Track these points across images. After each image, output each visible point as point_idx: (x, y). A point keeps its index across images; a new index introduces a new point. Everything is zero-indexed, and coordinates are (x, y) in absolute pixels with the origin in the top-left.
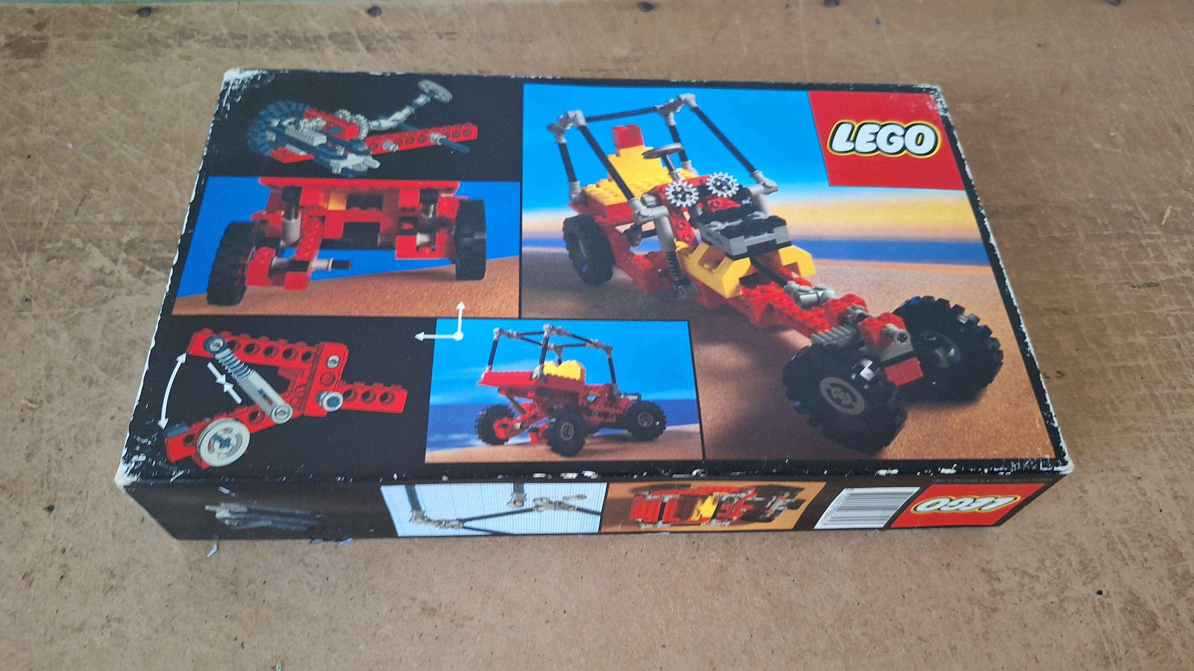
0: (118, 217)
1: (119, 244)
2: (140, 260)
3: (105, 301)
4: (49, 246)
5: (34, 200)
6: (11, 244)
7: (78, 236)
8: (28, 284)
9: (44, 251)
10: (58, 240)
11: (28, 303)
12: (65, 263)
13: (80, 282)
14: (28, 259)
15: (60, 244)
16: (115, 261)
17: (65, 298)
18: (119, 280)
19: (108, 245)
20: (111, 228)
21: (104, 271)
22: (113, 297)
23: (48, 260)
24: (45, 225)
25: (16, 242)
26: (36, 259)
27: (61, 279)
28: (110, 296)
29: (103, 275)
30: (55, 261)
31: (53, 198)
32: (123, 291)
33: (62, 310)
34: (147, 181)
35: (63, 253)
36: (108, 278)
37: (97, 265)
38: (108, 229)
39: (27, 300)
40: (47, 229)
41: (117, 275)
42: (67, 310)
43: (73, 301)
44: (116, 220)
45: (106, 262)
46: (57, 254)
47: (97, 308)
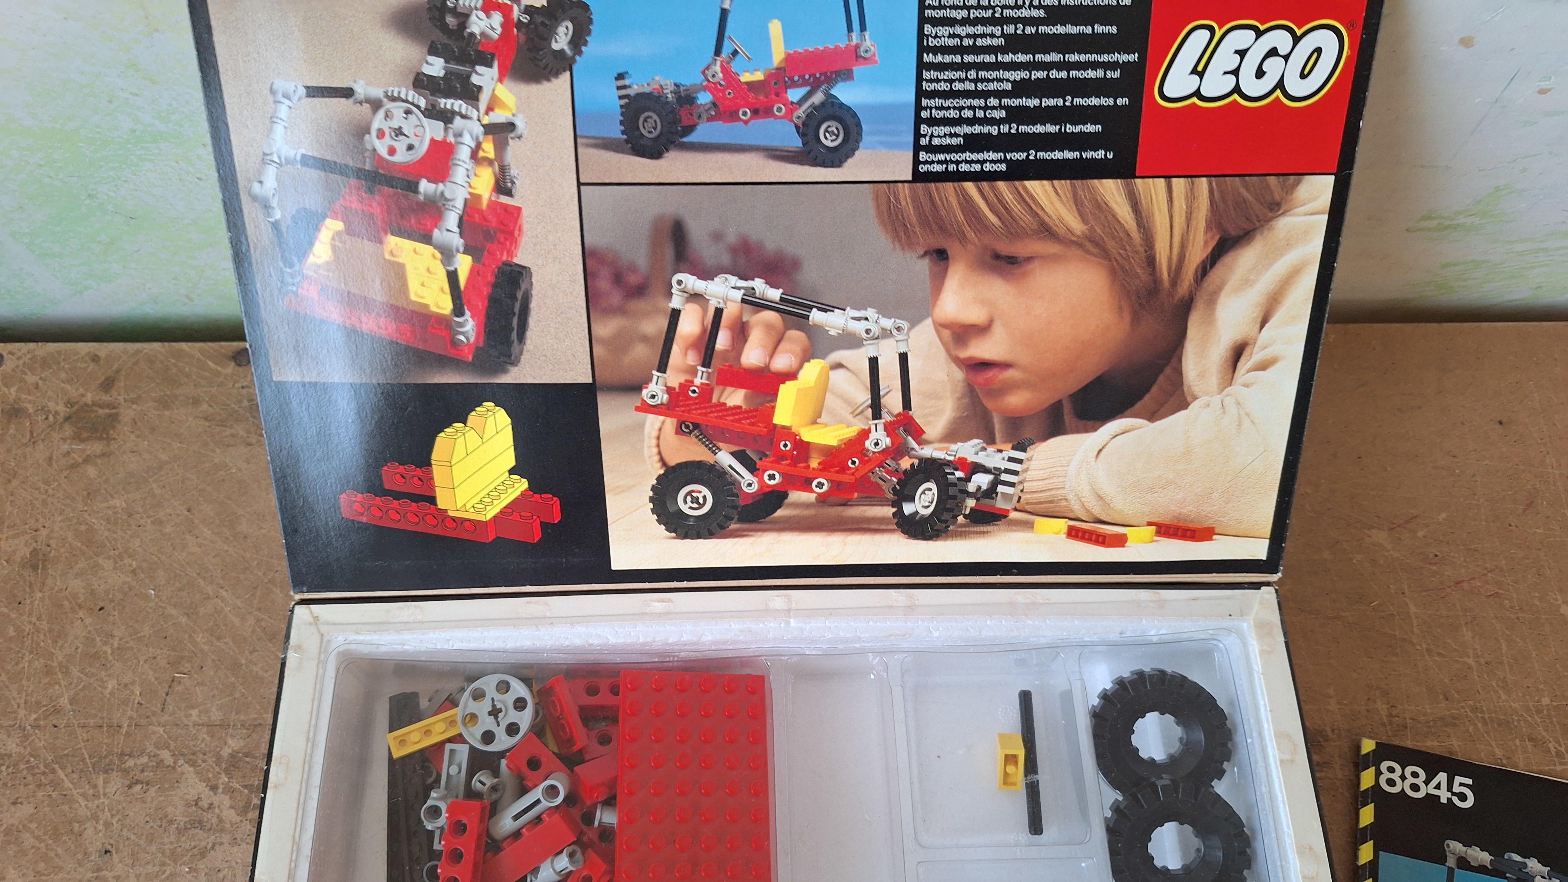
0: (216, 716)
1: (219, 759)
2: (245, 787)
3: (203, 854)
4: (131, 763)
5: (111, 684)
6: (83, 760)
7: (168, 748)
8: (108, 825)
9: (126, 771)
10: (142, 754)
11: (108, 854)
12: (152, 792)
13: (171, 822)
14: (106, 782)
15: (145, 759)
16: (214, 788)
17: (154, 848)
18: (221, 820)
19: (204, 761)
20: (208, 733)
21: (200, 804)
22: (213, 848)
23: (130, 787)
24: (125, 729)
25: (90, 757)
26: (116, 782)
27: (147, 819)
28: (210, 845)
29: (200, 812)
30: (139, 787)
31: (133, 683)
32: (226, 838)
33: (150, 869)
34: (251, 653)
35: (148, 774)
36: (207, 816)
37: (192, 795)
38: (204, 735)
39: (106, 852)
40: (128, 734)
41: (217, 811)
42: (156, 869)
43: (163, 853)
44: (213, 718)
45: (202, 788)
46: (142, 777)
47: (194, 865)
